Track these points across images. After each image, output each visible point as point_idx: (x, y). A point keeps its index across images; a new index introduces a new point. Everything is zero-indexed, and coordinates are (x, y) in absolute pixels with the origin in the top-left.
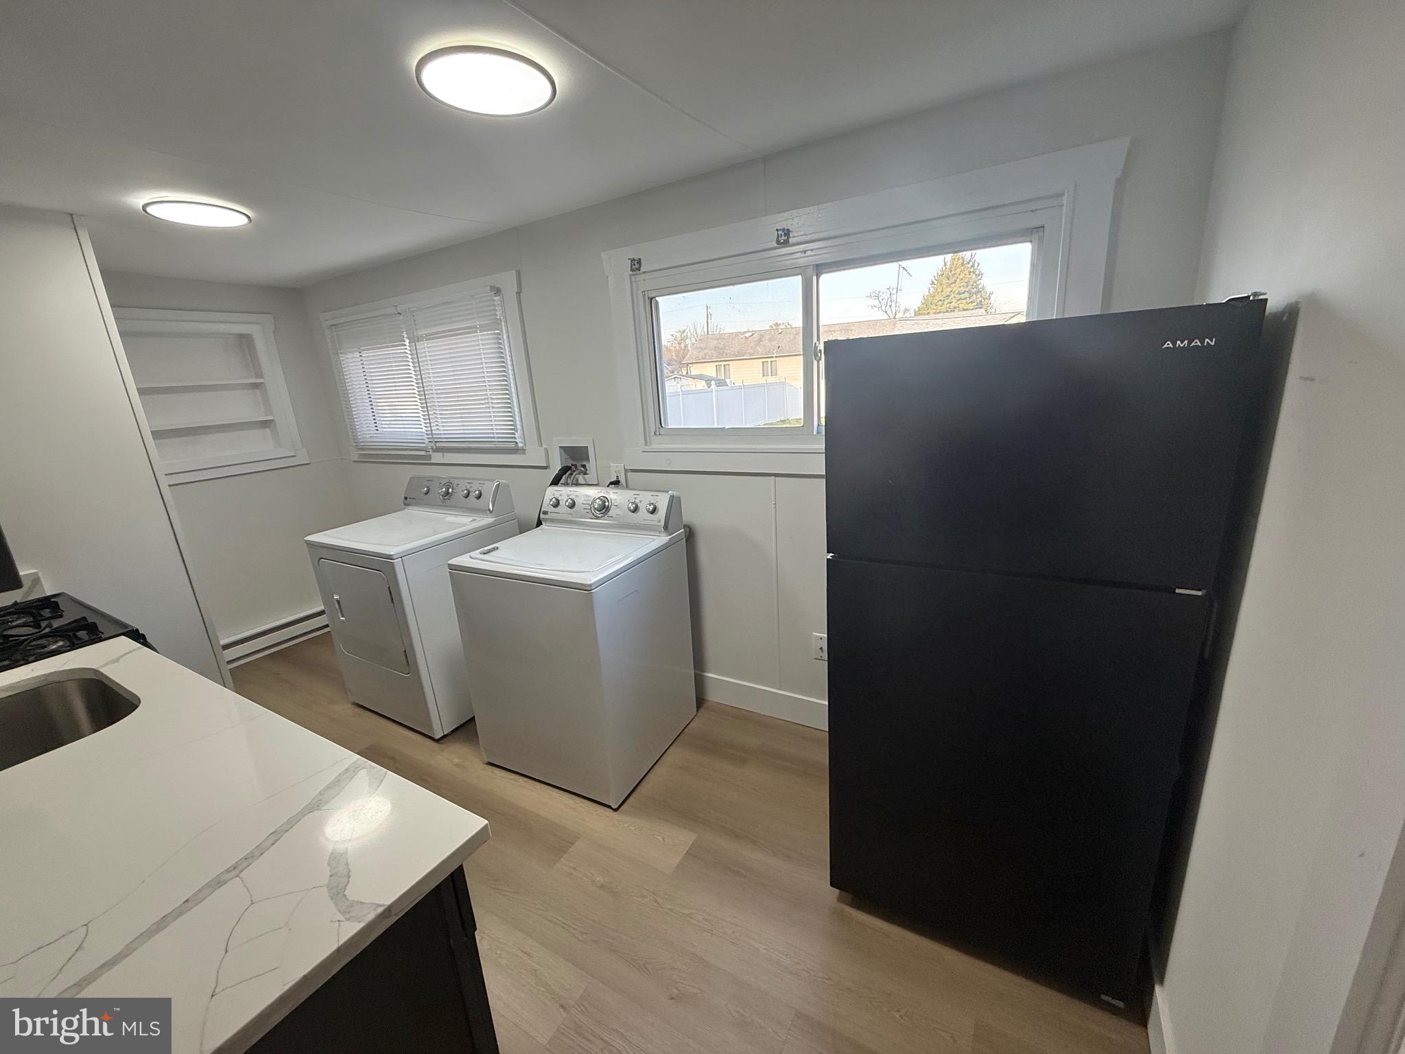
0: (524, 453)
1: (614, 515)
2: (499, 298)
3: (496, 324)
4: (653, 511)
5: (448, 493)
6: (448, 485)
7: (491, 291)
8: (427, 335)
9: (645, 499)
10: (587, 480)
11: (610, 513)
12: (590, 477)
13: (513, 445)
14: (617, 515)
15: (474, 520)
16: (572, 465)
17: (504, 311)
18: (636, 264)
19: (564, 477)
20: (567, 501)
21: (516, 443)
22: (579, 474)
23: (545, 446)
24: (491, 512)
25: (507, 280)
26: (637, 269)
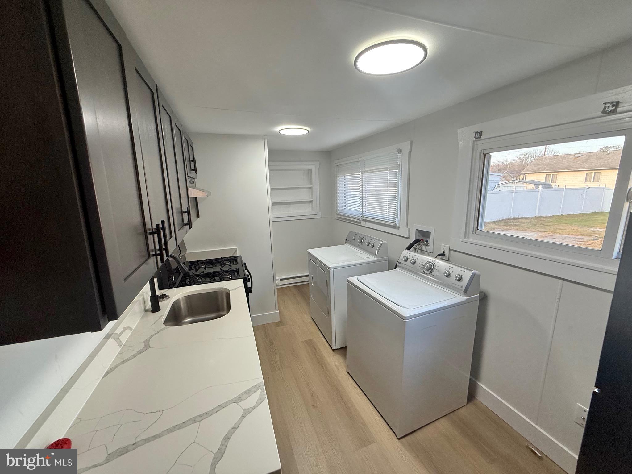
0: (399, 229)
1: (435, 275)
2: (400, 154)
3: (397, 167)
4: (460, 280)
5: (362, 242)
6: (362, 238)
7: (397, 151)
8: (368, 171)
9: (456, 270)
10: (427, 249)
11: (434, 273)
12: (429, 248)
13: (394, 224)
14: (436, 275)
15: (368, 257)
16: (421, 239)
17: (402, 161)
18: (479, 135)
19: (415, 245)
20: (411, 260)
21: (396, 224)
22: (424, 245)
23: (409, 227)
24: (376, 255)
25: (406, 145)
26: (478, 138)
